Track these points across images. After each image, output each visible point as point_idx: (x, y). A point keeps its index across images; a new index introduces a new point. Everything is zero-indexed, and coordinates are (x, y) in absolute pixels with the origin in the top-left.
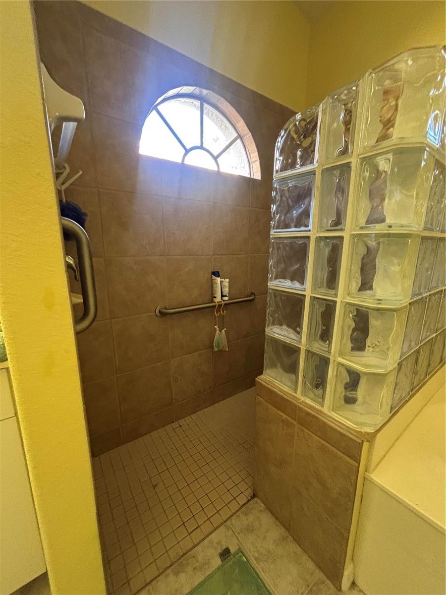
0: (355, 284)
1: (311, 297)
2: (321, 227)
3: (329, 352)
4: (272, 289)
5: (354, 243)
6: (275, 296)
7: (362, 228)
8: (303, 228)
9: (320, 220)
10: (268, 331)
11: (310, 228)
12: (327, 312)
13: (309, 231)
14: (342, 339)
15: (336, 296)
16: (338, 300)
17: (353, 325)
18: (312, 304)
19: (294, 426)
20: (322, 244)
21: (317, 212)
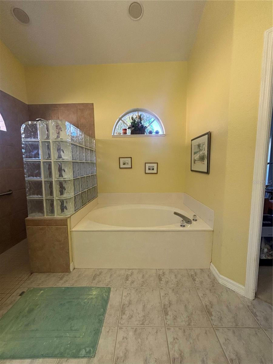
0: (57, 176)
1: (44, 181)
2: (44, 158)
3: (53, 198)
4: (27, 181)
5: (55, 164)
6: (30, 184)
7: (57, 159)
8: (37, 158)
9: (43, 156)
10: (28, 198)
11: (40, 158)
12: (50, 185)
13: (40, 159)
14: (56, 192)
15: (52, 179)
16: (53, 180)
17: (59, 187)
18: (45, 184)
19: (45, 228)
20: (45, 164)
21: (42, 154)
